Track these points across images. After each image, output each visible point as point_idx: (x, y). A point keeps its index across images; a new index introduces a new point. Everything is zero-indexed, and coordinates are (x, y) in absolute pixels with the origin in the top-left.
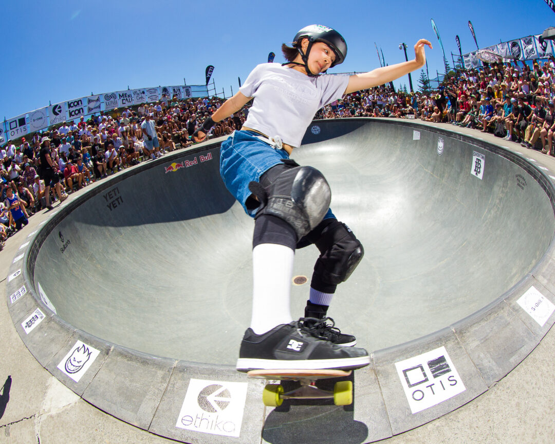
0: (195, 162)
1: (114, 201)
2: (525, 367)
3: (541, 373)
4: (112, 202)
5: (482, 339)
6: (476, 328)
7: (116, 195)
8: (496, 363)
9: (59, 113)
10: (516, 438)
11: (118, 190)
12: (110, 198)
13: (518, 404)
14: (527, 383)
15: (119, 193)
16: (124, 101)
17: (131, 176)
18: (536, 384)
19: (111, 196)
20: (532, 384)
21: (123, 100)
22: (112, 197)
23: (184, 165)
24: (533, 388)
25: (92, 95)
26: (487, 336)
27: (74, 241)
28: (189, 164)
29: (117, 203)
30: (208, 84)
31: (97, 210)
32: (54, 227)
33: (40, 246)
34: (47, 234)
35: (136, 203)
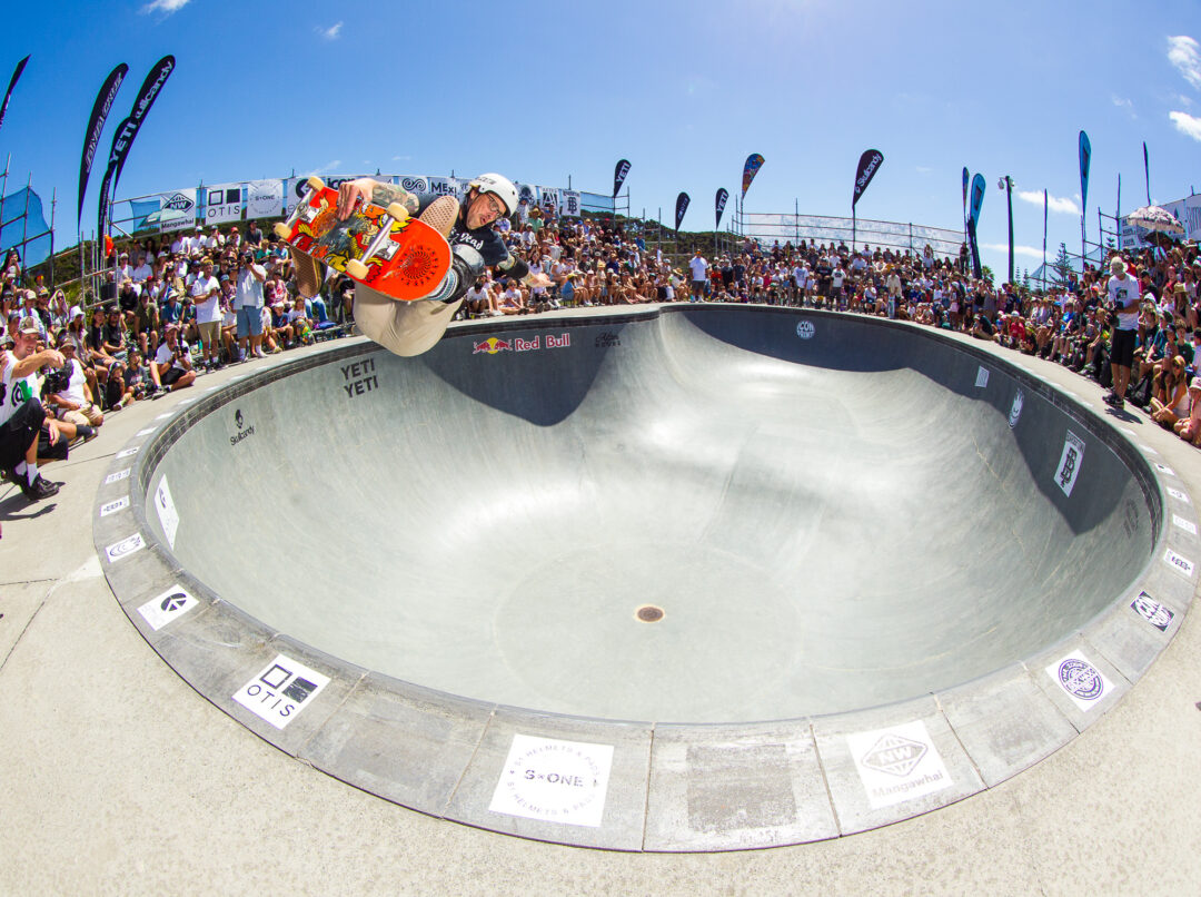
0: (534, 345)
1: (360, 382)
2: (364, 804)
3: (369, 842)
4: (356, 384)
5: (375, 716)
6: (391, 701)
7: (366, 371)
8: (343, 751)
10: (238, 832)
11: (372, 364)
12: (355, 375)
13: (289, 814)
14: (334, 819)
15: (373, 369)
18: (340, 838)
19: (357, 372)
20: (337, 829)
22: (359, 374)
23: (513, 346)
24: (329, 834)
26: (387, 720)
27: (262, 433)
28: (522, 346)
29: (365, 385)
30: (618, 195)
31: (324, 389)
32: (229, 399)
33: (191, 424)
34: (212, 409)
35: (402, 394)
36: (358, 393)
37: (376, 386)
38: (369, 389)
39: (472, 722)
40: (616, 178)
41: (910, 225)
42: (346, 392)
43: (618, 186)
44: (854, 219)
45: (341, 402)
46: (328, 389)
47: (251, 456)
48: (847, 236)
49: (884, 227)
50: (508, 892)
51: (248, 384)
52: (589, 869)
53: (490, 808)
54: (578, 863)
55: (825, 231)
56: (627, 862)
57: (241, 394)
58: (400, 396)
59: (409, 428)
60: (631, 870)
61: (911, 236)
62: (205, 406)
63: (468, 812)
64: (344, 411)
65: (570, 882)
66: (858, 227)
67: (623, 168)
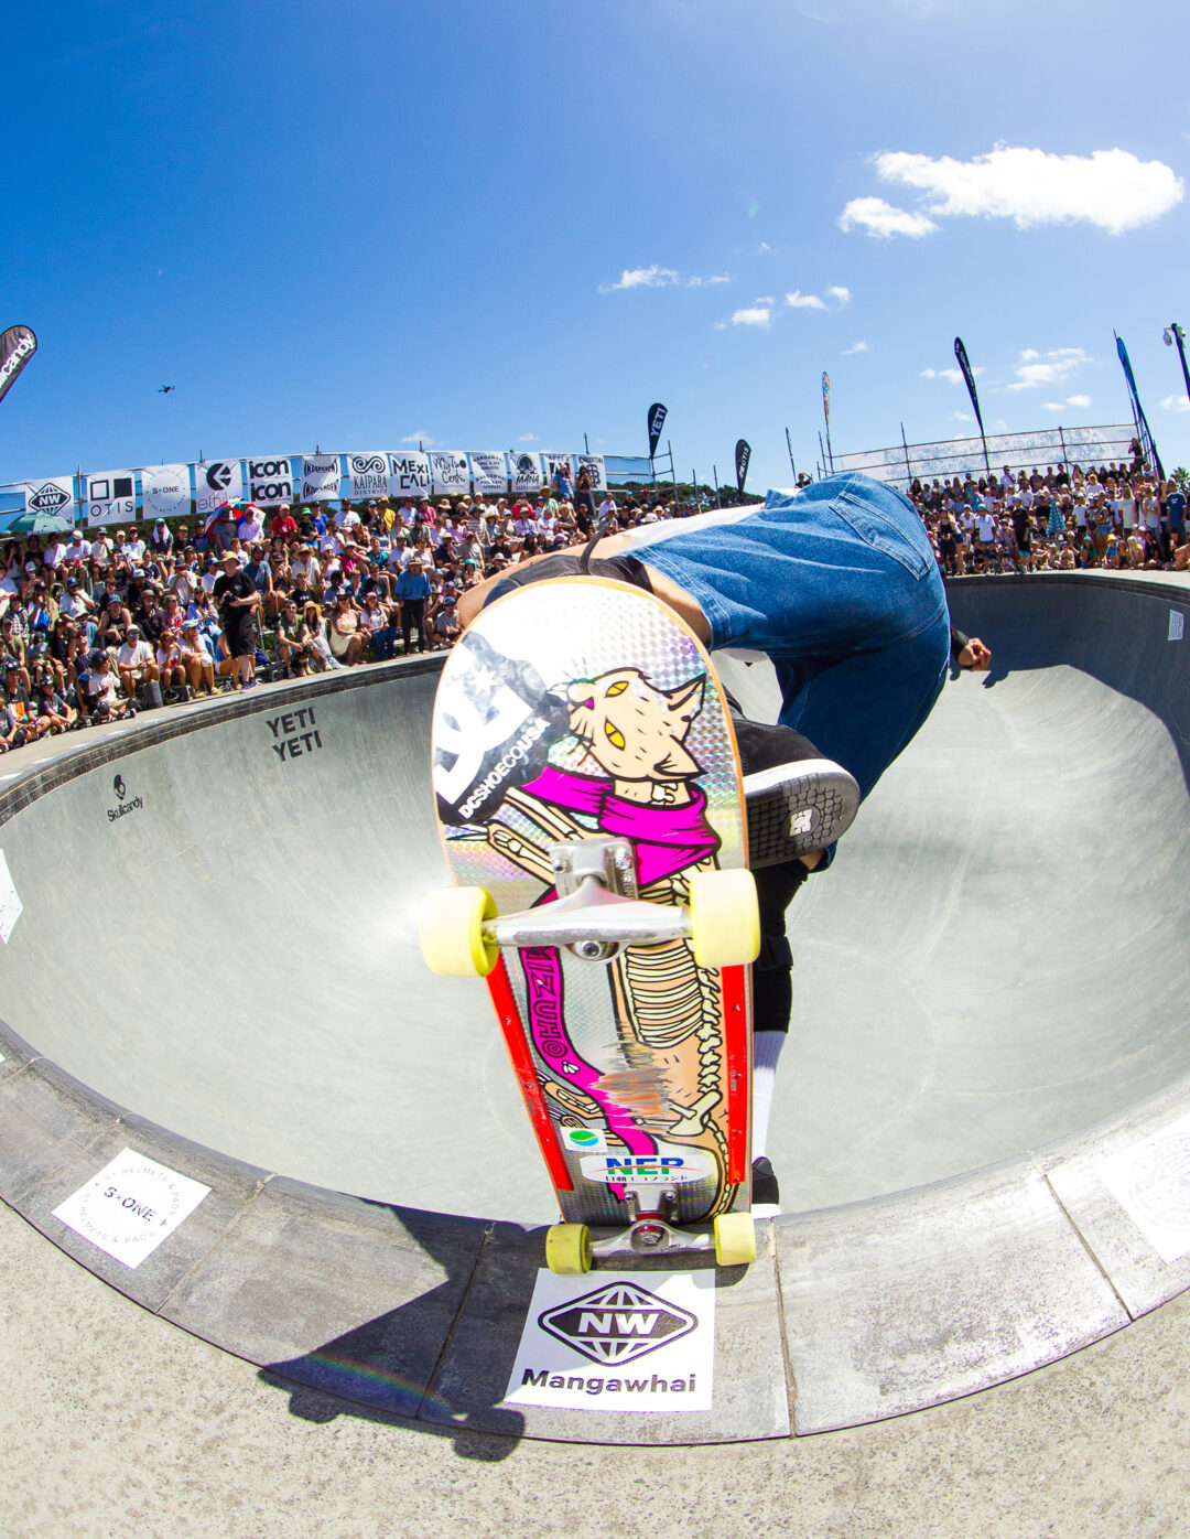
1: (296, 740)
4: (290, 742)
7: (303, 725)
9: (222, 485)
11: (311, 714)
12: (287, 731)
15: (313, 722)
16: (406, 482)
17: (355, 686)
19: (289, 727)
21: (403, 477)
22: (293, 729)
25: (318, 453)
27: (155, 807)
29: (302, 744)
30: (656, 454)
31: (243, 751)
32: (104, 761)
33: (46, 789)
34: (79, 772)
35: (357, 755)
36: (294, 755)
37: (320, 745)
38: (310, 749)
39: (95, 1125)
40: (650, 431)
41: (1060, 429)
42: (276, 755)
43: (654, 441)
44: (983, 437)
45: (269, 767)
46: (249, 750)
47: (139, 837)
48: (979, 463)
49: (1026, 441)
50: (17, 1293)
51: (131, 742)
52: (97, 1308)
53: (55, 1212)
54: (93, 1296)
55: (947, 463)
56: (136, 1318)
57: (121, 754)
58: (354, 758)
59: (370, 801)
60: (134, 1328)
61: (1063, 446)
62: (67, 768)
63: (34, 1208)
64: (274, 780)
65: (72, 1311)
66: (990, 448)
67: (657, 415)
